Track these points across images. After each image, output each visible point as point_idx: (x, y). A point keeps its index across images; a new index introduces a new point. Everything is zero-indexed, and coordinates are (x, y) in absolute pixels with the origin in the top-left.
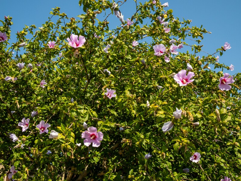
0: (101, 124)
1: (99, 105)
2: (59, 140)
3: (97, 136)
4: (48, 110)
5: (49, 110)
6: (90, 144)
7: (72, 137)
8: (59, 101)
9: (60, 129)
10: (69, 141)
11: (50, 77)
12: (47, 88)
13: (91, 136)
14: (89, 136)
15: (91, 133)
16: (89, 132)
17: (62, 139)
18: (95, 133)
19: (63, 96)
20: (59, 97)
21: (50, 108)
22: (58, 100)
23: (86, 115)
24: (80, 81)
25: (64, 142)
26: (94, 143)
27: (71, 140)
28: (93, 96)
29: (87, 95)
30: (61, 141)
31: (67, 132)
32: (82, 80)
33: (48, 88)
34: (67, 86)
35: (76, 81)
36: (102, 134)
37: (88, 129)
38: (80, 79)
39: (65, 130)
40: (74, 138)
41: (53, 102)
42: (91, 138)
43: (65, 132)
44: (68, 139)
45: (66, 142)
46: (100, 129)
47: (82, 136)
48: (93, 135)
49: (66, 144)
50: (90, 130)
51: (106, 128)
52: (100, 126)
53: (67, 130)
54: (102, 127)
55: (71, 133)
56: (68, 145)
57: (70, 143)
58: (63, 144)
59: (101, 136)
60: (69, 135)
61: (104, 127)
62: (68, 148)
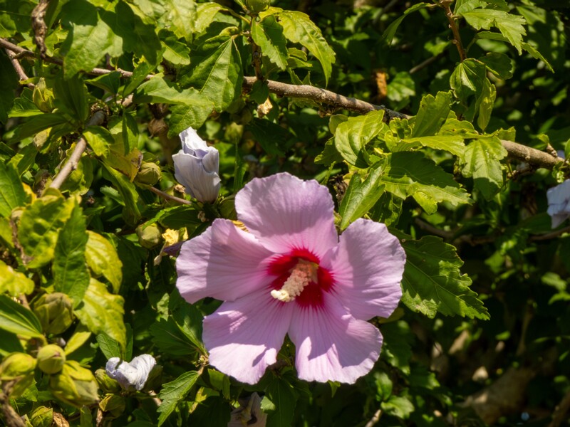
0: (370, 147)
3: (342, 270)
6: (270, 358)
7: (102, 279)
10: (76, 326)
13: (279, 271)
15: (276, 246)
16: (250, 237)
18: (317, 240)
25: (25, 332)
27: (88, 315)
31: (40, 229)
36: (393, 248)
37: (242, 202)
40: (116, 284)
42: (281, 294)
43: (27, 231)
44: (59, 306)
45: (42, 337)
46: (361, 198)
47: (183, 273)
48: (299, 257)
49: (48, 350)
50: (261, 211)
51: (426, 181)
52: (362, 162)
53: (49, 211)
54: (379, 172)
55: (81, 244)
56: (70, 357)
57: (79, 339)
58: (19, 349)
59: (377, 272)
60: (68, 263)
61: (405, 178)
62: (75, 387)
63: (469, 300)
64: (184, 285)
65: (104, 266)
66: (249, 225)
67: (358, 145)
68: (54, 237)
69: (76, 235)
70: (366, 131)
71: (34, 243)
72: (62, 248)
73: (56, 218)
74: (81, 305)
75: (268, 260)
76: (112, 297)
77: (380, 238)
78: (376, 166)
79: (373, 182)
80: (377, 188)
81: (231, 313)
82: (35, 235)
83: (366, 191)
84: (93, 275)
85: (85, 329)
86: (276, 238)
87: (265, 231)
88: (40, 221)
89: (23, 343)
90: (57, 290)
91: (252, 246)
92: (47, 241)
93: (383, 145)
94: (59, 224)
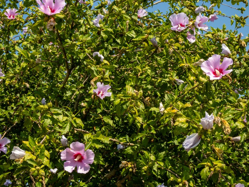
0: (89, 139)
1: (86, 110)
2: (27, 161)
3: (85, 157)
4: (6, 117)
5: (8, 117)
6: (74, 169)
7: (47, 157)
8: (23, 102)
9: (28, 145)
10: (42, 164)
11: (8, 65)
12: (5, 82)
13: (76, 156)
14: (72, 157)
15: (75, 152)
16: (72, 151)
17: (31, 160)
18: (82, 152)
19: (29, 95)
20: (24, 97)
21: (9, 113)
22: (21, 101)
23: (66, 125)
24: (56, 72)
25: (34, 165)
26: (80, 167)
27: (44, 162)
28: (76, 95)
29: (66, 94)
30: (29, 162)
31: (38, 149)
32: (58, 69)
33: (7, 82)
34: (35, 79)
35: (49, 72)
36: (93, 154)
37: (71, 146)
38: (56, 69)
39: (34, 147)
40: (49, 158)
41: (13, 104)
42: (76, 160)
43: (36, 150)
44: (40, 161)
45: (37, 165)
46: (88, 146)
47: (62, 156)
48: (79, 154)
49: (38, 168)
50: (74, 147)
51: (97, 144)
52: (88, 141)
53: (39, 147)
54: (91, 142)
55: (44, 152)
56: (41, 169)
57: (43, 166)
58: (33, 167)
59: (90, 157)
60: (42, 154)
61: (94, 143)
62: (41, 173)
63: (103, 162)
64: (62, 158)
65: (47, 155)
66: (72, 149)
67: (87, 138)
68: (40, 151)
69: (43, 150)
70: (89, 136)
71: (37, 151)
72: (41, 152)
73: (40, 148)
74: (43, 161)
75: (74, 154)
76: (48, 160)
77: (91, 152)
78: (90, 141)
79: (90, 144)
80: (90, 145)
81: (69, 162)
82: (37, 150)
83: (89, 145)
84: (45, 156)
85: (44, 165)
86: (76, 151)
87: (74, 150)
88: (38, 148)
89: (34, 166)
90: (40, 158)
91: (72, 152)
92: (39, 151)
93: (91, 139)
94: (41, 149)
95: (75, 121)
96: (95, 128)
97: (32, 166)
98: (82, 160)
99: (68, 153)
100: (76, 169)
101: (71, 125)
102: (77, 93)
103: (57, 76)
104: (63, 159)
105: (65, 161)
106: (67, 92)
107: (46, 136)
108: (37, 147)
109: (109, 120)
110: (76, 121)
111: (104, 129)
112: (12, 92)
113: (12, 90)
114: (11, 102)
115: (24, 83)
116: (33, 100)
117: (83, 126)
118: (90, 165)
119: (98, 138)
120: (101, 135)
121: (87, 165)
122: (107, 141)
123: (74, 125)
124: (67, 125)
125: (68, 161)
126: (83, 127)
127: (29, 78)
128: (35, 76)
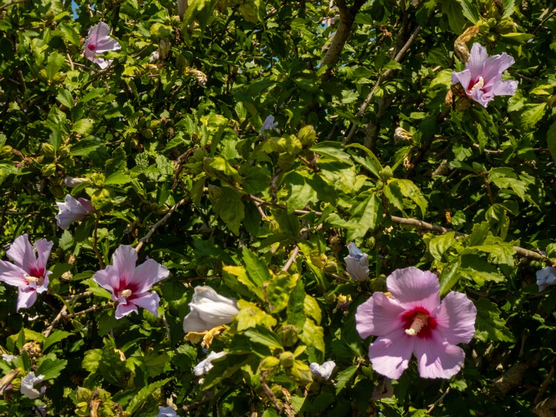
0: (448, 251)
1: (413, 152)
2: (247, 334)
3: (442, 319)
4: (132, 192)
5: (141, 192)
6: (405, 365)
7: (311, 318)
8: (187, 137)
9: (243, 280)
10: (299, 343)
11: (124, 12)
12: (123, 69)
13: (408, 319)
14: (397, 324)
15: (407, 307)
16: (394, 302)
17: (260, 329)
18: (429, 304)
19: (206, 113)
20: (188, 118)
21: (143, 178)
22: (181, 134)
23: (362, 205)
24: (293, 25)
25: (273, 345)
26: (424, 359)
27: (305, 337)
28: (372, 101)
29: (340, 98)
30: (256, 338)
31: (278, 292)
32: (302, 15)
33: (129, 72)
34: (221, 54)
35: (270, 25)
36: (470, 307)
37: (391, 282)
38: (295, 13)
39: (266, 284)
40: (319, 321)
41: (153, 146)
42: (411, 331)
43: (271, 294)
44: (291, 332)
45: (282, 348)
46: (448, 279)
48: (419, 312)
49: (286, 355)
50: (400, 287)
51: (480, 269)
52: (444, 260)
53: (282, 283)
54: (457, 265)
56: (297, 358)
57: (301, 350)
58: (270, 354)
59: (462, 319)
60: (295, 309)
61: (469, 268)
62: (300, 374)
63: (505, 333)
64: (360, 329)
65: (312, 312)
66: (395, 295)
67: (442, 251)
68: (286, 297)
69: (299, 294)
70: (445, 243)
71: (275, 300)
72: (292, 302)
73: (286, 286)
74: (302, 332)
75: (402, 313)
76: (317, 328)
77: (463, 301)
78: (454, 262)
79: (454, 271)
80: (456, 274)
82: (275, 295)
83: (450, 276)
84: (308, 316)
85: (304, 344)
86: (408, 303)
87: (403, 299)
88: (278, 288)
89: (272, 351)
90: (289, 323)
91: (394, 306)
92: (282, 299)
93: (455, 251)
94: (288, 289)
95: (396, 191)
96: (448, 214)
97: (265, 350)
98: (435, 333)
99: (380, 312)
100: (414, 362)
101: (383, 203)
102: (378, 92)
103: (297, 39)
104: (364, 333)
105: (374, 338)
106: (344, 93)
107: (300, 244)
108: (274, 285)
109: (510, 180)
110: (399, 189)
111: (496, 214)
112: (145, 104)
113: (145, 96)
114: (145, 140)
115: (187, 69)
116: (222, 127)
117: (424, 205)
118: (460, 345)
119: (480, 248)
120: (490, 237)
121: (452, 349)
122: (507, 258)
123: (392, 205)
124: (366, 205)
125: (384, 337)
126: (423, 211)
127: (199, 52)
128: (219, 44)
